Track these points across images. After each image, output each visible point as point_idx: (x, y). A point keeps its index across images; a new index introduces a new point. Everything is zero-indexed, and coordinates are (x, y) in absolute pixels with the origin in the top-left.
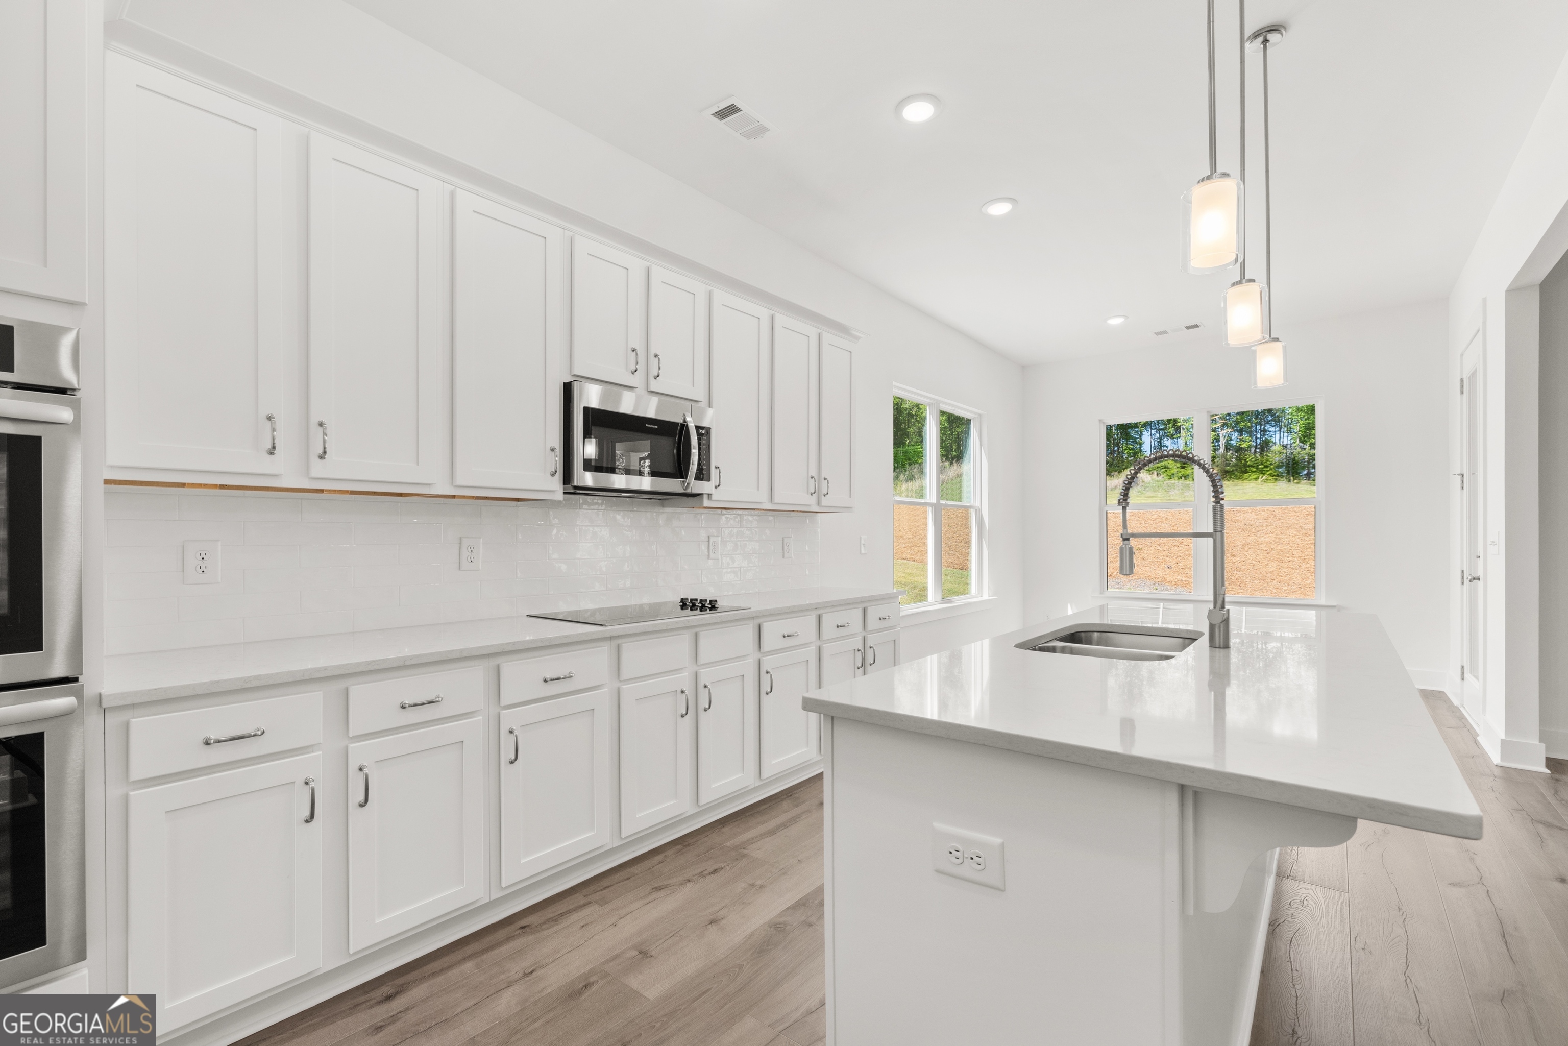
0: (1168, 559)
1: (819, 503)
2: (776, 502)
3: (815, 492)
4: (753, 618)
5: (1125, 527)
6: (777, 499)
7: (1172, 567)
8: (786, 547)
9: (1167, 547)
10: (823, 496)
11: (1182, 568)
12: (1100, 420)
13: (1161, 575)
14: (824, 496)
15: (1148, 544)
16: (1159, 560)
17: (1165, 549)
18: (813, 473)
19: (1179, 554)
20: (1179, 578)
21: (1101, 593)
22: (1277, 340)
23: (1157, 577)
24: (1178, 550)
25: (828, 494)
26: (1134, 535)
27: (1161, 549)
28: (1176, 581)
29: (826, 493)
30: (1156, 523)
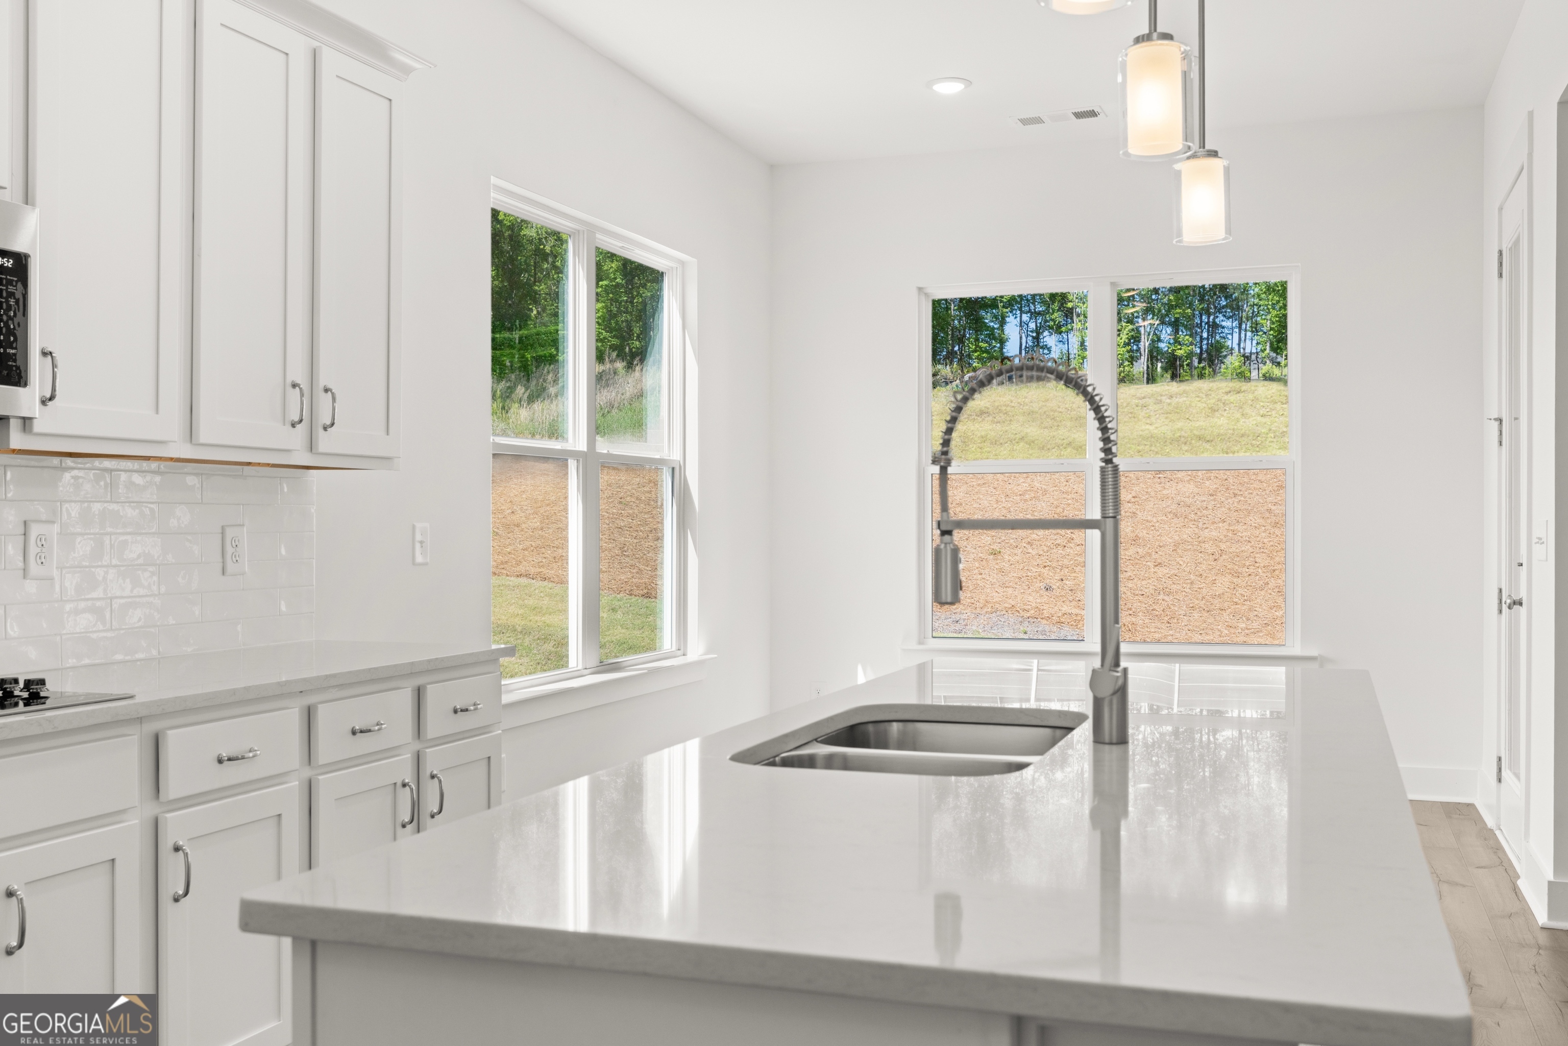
0: (1045, 571)
1: (311, 446)
2: (202, 441)
3: (301, 421)
4: (140, 720)
5: (944, 508)
6: (205, 435)
7: (1054, 587)
8: (229, 550)
9: (1046, 549)
10: (321, 431)
11: (1071, 590)
12: (920, 289)
13: (1034, 605)
14: (325, 429)
15: (1012, 541)
16: (1029, 574)
17: (1041, 553)
18: (298, 373)
19: (1066, 562)
20: (1065, 609)
21: (920, 643)
22: (1214, 154)
23: (1026, 607)
24: (1064, 553)
25: (333, 424)
26: (961, 525)
27: (1034, 552)
28: (1060, 614)
29: (328, 422)
30: (1026, 500)
